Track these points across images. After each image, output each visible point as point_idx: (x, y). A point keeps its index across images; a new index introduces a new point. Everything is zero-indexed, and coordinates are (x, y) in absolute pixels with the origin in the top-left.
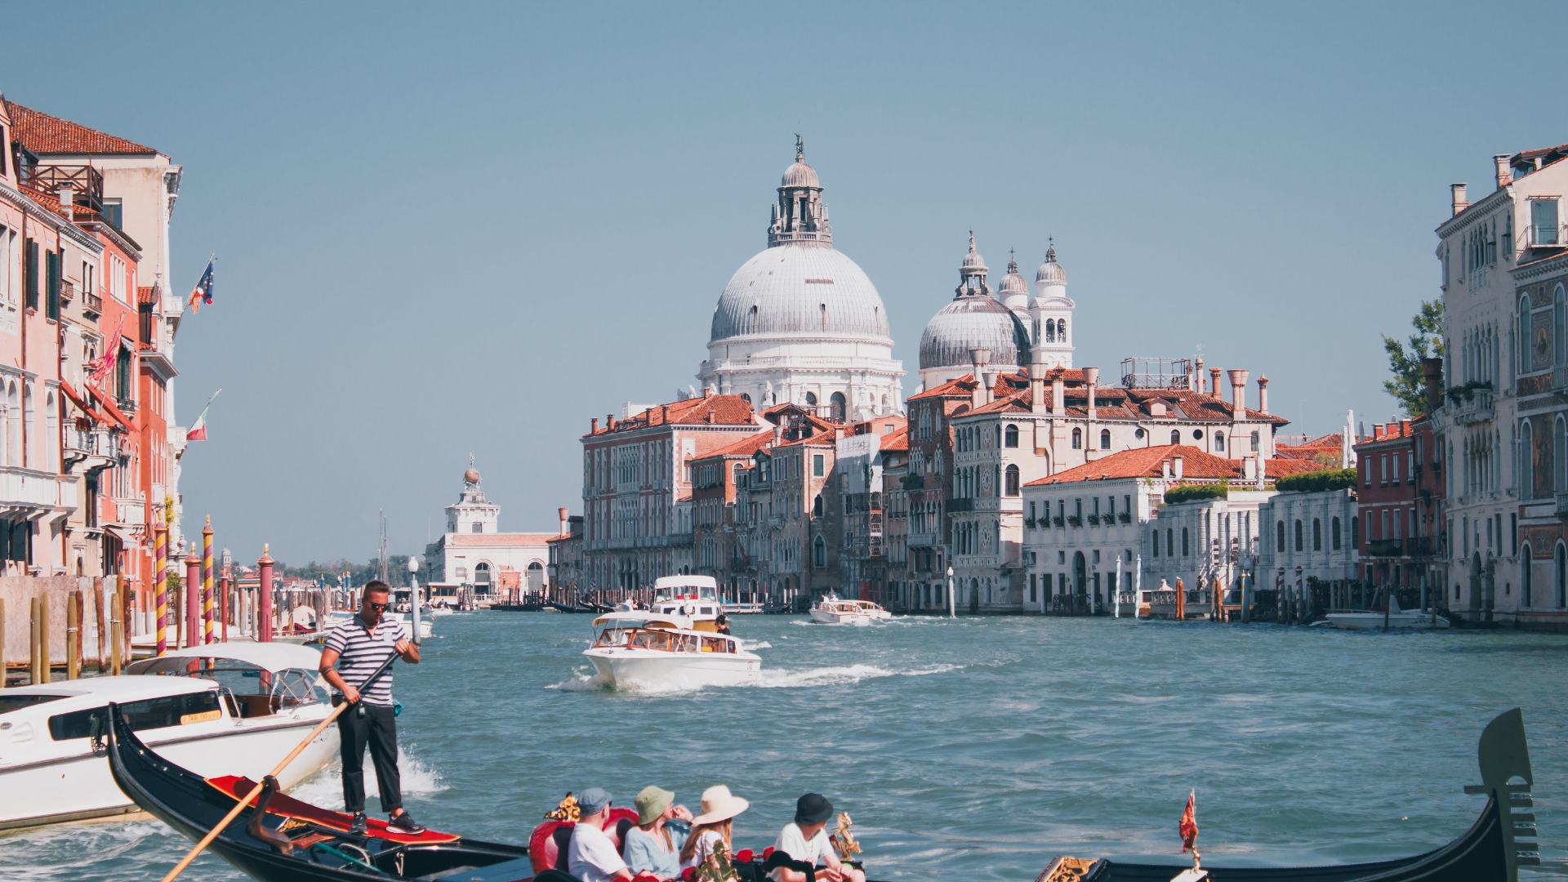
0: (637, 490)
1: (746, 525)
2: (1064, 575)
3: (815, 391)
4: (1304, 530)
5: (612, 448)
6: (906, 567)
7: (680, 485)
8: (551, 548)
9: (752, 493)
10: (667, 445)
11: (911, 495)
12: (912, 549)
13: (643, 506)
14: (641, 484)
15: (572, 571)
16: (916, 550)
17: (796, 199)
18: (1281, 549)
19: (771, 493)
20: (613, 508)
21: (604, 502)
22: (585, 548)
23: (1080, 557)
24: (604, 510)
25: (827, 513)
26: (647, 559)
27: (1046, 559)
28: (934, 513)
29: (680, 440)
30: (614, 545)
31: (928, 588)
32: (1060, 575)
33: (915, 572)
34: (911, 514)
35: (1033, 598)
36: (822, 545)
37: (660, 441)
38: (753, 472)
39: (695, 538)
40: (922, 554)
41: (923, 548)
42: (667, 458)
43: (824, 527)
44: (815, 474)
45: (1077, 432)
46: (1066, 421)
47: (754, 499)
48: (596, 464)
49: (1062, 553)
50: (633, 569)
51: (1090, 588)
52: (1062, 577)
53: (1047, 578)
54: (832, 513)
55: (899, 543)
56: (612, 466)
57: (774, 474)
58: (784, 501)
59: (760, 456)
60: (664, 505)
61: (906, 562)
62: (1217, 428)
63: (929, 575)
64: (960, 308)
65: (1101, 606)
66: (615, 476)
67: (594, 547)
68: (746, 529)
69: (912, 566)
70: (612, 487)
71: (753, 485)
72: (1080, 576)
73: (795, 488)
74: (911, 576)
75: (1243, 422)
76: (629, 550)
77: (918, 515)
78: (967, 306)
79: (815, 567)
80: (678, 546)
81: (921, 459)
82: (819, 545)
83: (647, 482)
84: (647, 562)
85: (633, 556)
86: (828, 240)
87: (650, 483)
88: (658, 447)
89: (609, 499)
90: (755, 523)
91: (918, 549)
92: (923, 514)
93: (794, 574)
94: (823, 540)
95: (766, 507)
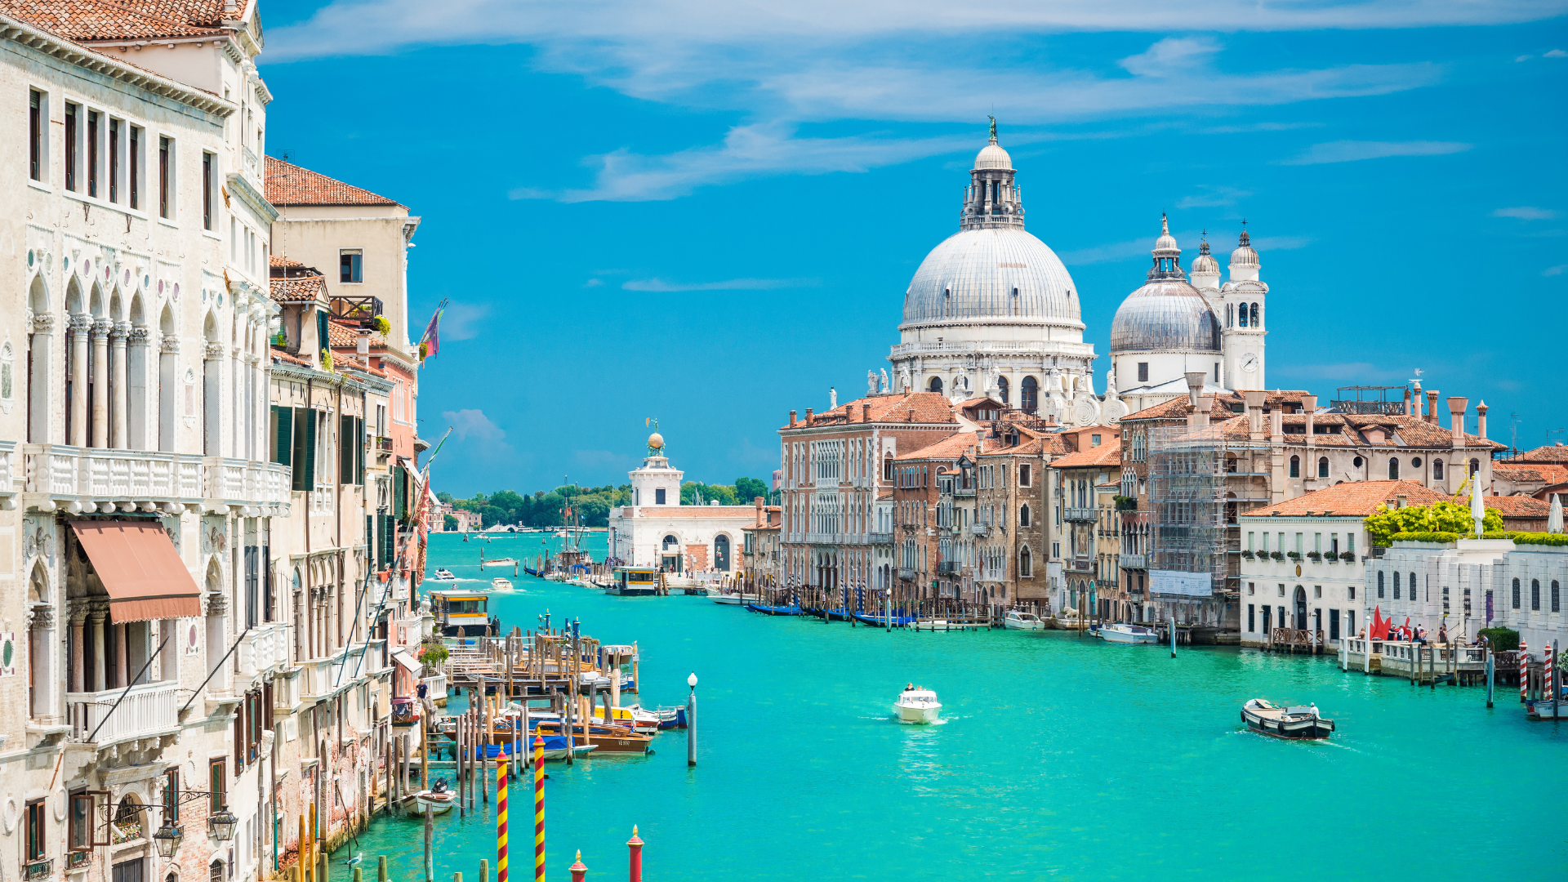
0: (837, 486)
1: (950, 530)
2: (1283, 608)
3: (1007, 375)
4: (1542, 590)
5: (811, 442)
6: (1117, 586)
7: (880, 484)
8: (746, 535)
9: (956, 498)
10: (868, 443)
11: (1123, 515)
12: (1124, 569)
13: (842, 502)
14: (841, 481)
15: (769, 561)
16: (1129, 571)
17: (989, 182)
18: (1516, 605)
19: (976, 500)
20: (811, 503)
21: (802, 496)
22: (782, 540)
23: (1300, 592)
24: (803, 502)
25: (1033, 524)
26: (846, 554)
27: (1265, 589)
28: (1147, 535)
29: (881, 439)
30: (811, 539)
31: (1140, 609)
32: (1280, 608)
33: (1126, 592)
34: (1123, 534)
35: (1251, 628)
36: (1028, 555)
37: (861, 439)
38: (957, 477)
39: (896, 538)
40: (1135, 578)
41: (1136, 570)
42: (867, 457)
43: (1030, 537)
44: (1021, 484)
45: (1295, 462)
46: (1285, 448)
47: (958, 505)
48: (794, 458)
49: (1282, 587)
50: (831, 564)
51: (1311, 623)
52: (1282, 611)
53: (1267, 610)
54: (1038, 523)
55: (1110, 561)
56: (811, 460)
57: (979, 482)
58: (989, 508)
59: (965, 463)
60: (864, 502)
61: (1117, 582)
62: (1436, 456)
63: (1142, 597)
64: (1152, 291)
65: (1322, 642)
66: (814, 471)
67: (792, 540)
68: (950, 534)
69: (1123, 586)
70: (811, 481)
71: (957, 491)
72: (1301, 611)
73: (1001, 497)
74: (1123, 595)
75: (1462, 450)
76: (827, 546)
77: (1130, 535)
78: (1160, 288)
79: (1020, 576)
80: (878, 545)
81: (1135, 481)
82: (1026, 555)
83: (847, 479)
84: (846, 558)
85: (831, 552)
86: (1020, 223)
87: (850, 480)
88: (858, 444)
89: (807, 493)
90: (959, 529)
91: (1130, 570)
92: (1136, 535)
93: (1000, 583)
94: (1030, 550)
95: (971, 514)
